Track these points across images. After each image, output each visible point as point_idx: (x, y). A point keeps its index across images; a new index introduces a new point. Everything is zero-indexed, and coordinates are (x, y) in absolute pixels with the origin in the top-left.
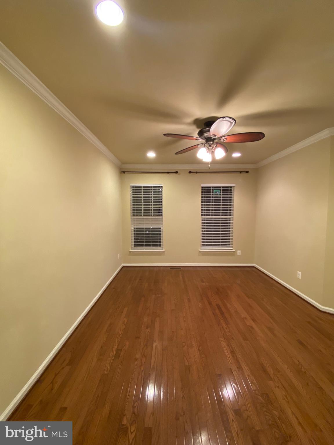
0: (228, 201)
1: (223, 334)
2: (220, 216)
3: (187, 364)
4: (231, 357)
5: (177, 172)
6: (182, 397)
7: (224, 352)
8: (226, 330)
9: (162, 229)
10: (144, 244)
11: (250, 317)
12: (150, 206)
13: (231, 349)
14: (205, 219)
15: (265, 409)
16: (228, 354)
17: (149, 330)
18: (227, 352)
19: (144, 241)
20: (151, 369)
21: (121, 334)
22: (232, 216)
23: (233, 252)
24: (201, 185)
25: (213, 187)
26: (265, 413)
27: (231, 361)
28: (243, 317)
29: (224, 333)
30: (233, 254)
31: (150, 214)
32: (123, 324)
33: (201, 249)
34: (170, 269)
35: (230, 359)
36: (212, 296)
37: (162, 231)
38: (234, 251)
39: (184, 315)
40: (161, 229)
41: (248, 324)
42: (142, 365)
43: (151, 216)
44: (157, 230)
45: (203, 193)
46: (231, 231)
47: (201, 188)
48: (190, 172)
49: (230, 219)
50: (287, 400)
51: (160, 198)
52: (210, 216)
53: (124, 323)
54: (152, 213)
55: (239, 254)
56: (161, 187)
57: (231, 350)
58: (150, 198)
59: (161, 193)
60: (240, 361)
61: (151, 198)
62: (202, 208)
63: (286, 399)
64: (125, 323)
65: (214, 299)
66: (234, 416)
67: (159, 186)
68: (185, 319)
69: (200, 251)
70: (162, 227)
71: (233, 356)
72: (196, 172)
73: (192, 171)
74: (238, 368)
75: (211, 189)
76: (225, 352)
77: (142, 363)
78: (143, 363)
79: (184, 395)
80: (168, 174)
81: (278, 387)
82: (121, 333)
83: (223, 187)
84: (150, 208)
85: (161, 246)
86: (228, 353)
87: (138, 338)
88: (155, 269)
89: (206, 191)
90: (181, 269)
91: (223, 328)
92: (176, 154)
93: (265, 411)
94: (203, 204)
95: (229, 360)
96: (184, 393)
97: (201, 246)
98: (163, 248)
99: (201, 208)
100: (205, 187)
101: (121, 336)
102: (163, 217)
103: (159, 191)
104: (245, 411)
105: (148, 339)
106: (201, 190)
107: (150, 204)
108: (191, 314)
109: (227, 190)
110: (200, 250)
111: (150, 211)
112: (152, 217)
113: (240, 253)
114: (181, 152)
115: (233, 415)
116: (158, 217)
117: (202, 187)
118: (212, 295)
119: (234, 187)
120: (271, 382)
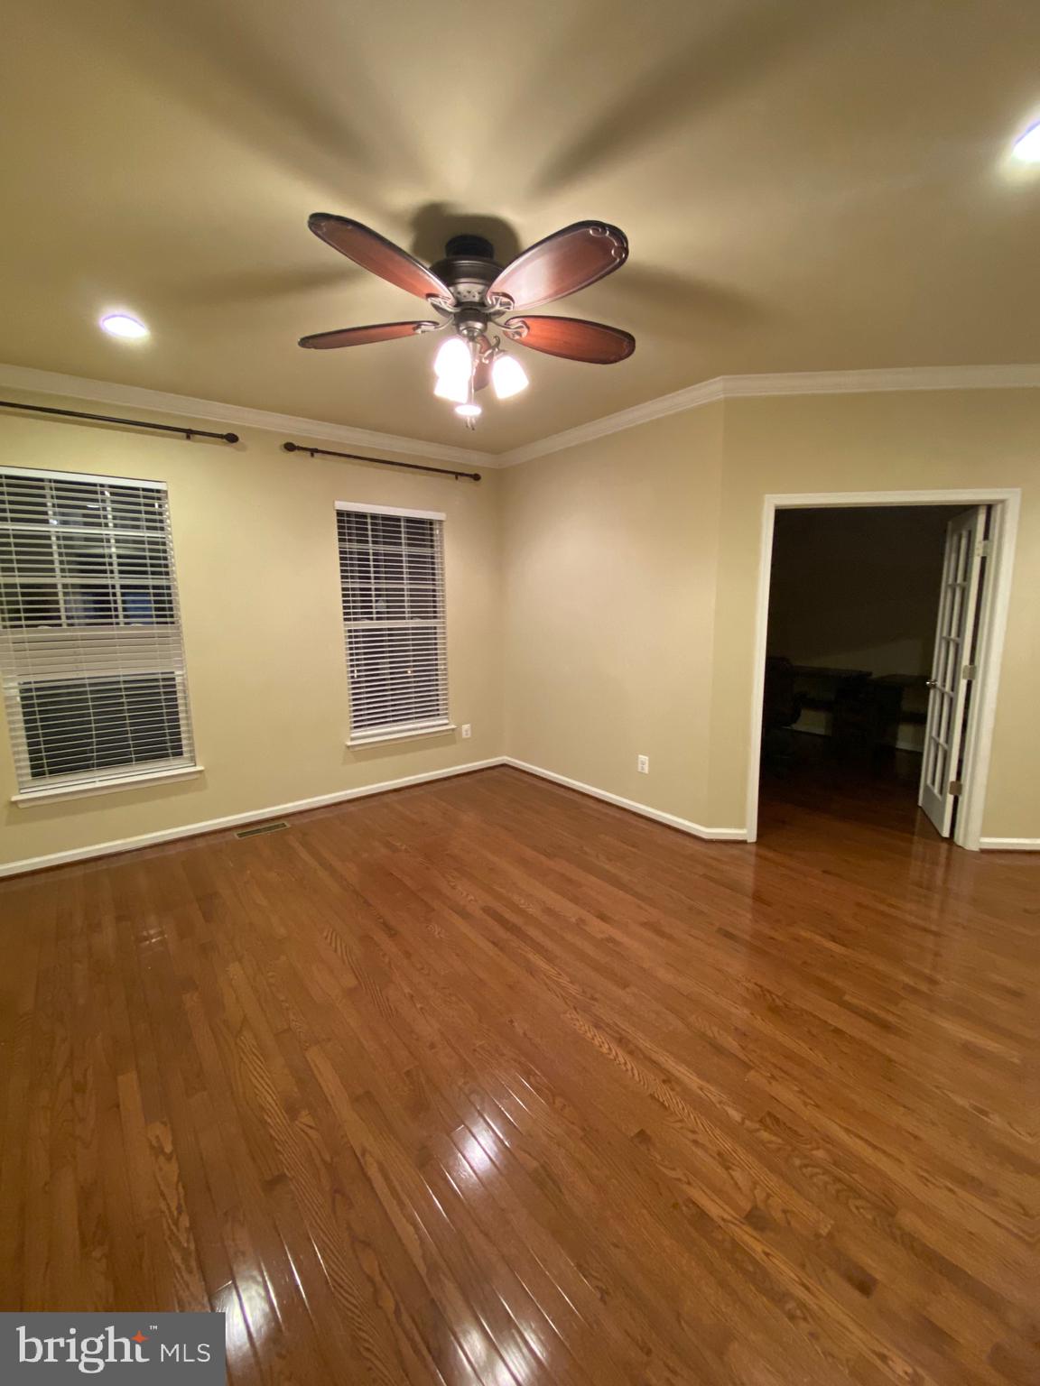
0: (425, 568)
1: (562, 996)
2: (404, 618)
3: (535, 1164)
4: (628, 1058)
5: (232, 439)
6: (602, 1299)
7: (602, 1054)
8: (560, 980)
9: (178, 680)
10: (91, 758)
11: (589, 911)
12: (109, 582)
13: (615, 1035)
14: (356, 631)
15: (797, 1162)
16: (617, 1054)
17: (305, 1118)
18: (610, 1048)
19: (91, 744)
20: (426, 1280)
21: (180, 1213)
22: (440, 618)
23: (451, 732)
24: (334, 505)
25: (374, 517)
26: (804, 1170)
27: (636, 1072)
28: (573, 920)
29: (562, 992)
30: (449, 737)
31: (110, 617)
32: (162, 1159)
33: (353, 739)
34: (240, 835)
35: (629, 1067)
36: (454, 888)
37: (179, 688)
38: (453, 730)
39: (407, 990)
40: (173, 679)
41: (600, 936)
42: (376, 1292)
43: (118, 624)
44: (157, 687)
45: (343, 534)
46: (443, 667)
47: (335, 518)
48: (290, 447)
49: (435, 628)
50: (812, 1103)
51: (157, 543)
52: (371, 619)
53: (158, 1151)
54: (121, 613)
55: (467, 734)
56: (156, 495)
57: (613, 1037)
58: (101, 540)
59: (157, 522)
60: (654, 1057)
61: (108, 541)
62: (344, 589)
63: (809, 1101)
64: (168, 1149)
65: (465, 894)
66: (758, 1237)
67: (144, 490)
68: (419, 1006)
69: (348, 747)
70: (177, 673)
71: (631, 1053)
72: (313, 452)
73: (296, 444)
74: (664, 1081)
75: (369, 521)
76: (605, 1050)
77: (370, 1279)
78: (378, 1278)
79: (600, 1284)
80: (188, 437)
81: (773, 1077)
82: (179, 1208)
83: (409, 520)
84: (106, 587)
85: (181, 754)
86: (614, 1052)
87: (280, 1179)
88: (171, 851)
89: (350, 524)
90: (288, 825)
91: (547, 977)
92: (306, 342)
93: (800, 1168)
94: (347, 577)
95: (630, 1073)
96: (596, 1278)
97: (351, 728)
98: (193, 759)
99: (340, 593)
100: (349, 514)
101: (185, 1221)
102: (178, 628)
103: (146, 513)
104: (770, 1201)
105: (328, 1158)
106: (335, 525)
107: (104, 572)
108: (429, 974)
109: (422, 531)
110: (349, 743)
111: (108, 602)
112: (122, 629)
113: (469, 732)
114: (330, 339)
115: (755, 1238)
116: (157, 630)
117: (340, 513)
118: (453, 884)
119: (441, 521)
120: (752, 1073)
